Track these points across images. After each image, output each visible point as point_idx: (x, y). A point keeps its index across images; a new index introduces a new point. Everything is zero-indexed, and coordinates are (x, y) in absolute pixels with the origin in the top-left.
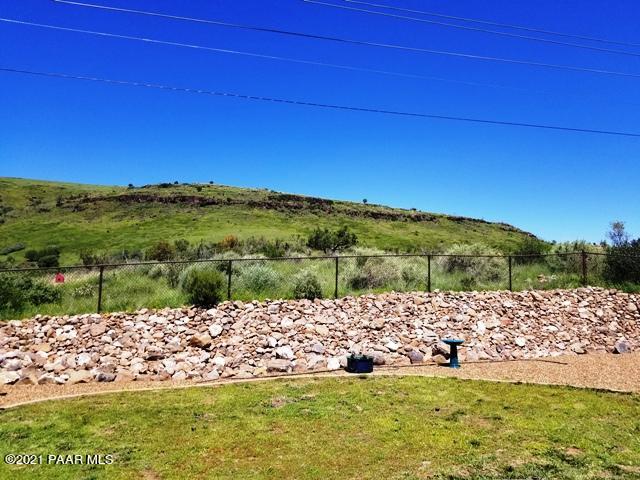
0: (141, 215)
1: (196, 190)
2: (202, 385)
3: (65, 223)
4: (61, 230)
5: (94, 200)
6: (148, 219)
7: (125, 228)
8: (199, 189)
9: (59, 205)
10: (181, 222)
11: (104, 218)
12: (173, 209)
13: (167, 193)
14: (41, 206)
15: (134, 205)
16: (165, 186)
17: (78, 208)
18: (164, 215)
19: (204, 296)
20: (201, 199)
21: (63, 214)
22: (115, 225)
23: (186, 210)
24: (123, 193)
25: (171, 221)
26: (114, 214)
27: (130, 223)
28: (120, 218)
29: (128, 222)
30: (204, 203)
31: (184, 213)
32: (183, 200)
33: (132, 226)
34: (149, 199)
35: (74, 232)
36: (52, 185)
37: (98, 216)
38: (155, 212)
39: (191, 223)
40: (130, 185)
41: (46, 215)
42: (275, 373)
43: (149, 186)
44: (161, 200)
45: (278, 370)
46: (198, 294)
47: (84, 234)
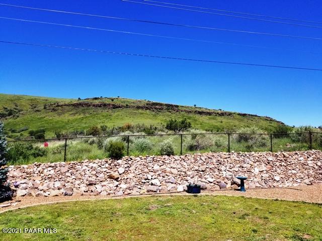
0: (84, 113)
1: (111, 101)
2: (115, 198)
3: (47, 117)
4: (45, 121)
5: (62, 106)
6: (88, 115)
7: (76, 120)
8: (113, 100)
9: (45, 108)
10: (103, 116)
11: (67, 115)
12: (100, 110)
13: (97, 102)
14: (36, 109)
15: (81, 108)
16: (96, 99)
17: (54, 110)
18: (95, 113)
19: (116, 154)
20: (113, 105)
21: (46, 113)
22: (71, 118)
23: (106, 111)
24: (75, 102)
25: (99, 116)
26: (72, 112)
27: (79, 117)
28: (74, 114)
29: (78, 117)
30: (115, 107)
31: (105, 112)
32: (105, 105)
33: (80, 118)
34: (88, 105)
35: (51, 121)
36: (41, 98)
37: (64, 113)
38: (91, 111)
39: (109, 117)
40: (79, 98)
41: (38, 113)
42: (151, 193)
43: (88, 99)
44: (94, 106)
45: (152, 191)
46: (113, 152)
47: (57, 122)
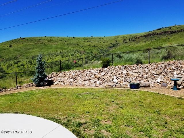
0: (152, 40)
1: (169, 29)
3: (131, 45)
4: (130, 47)
5: (138, 37)
6: (153, 41)
7: (147, 44)
8: (170, 28)
9: (129, 40)
10: (164, 40)
11: (141, 42)
12: (161, 36)
13: (159, 31)
14: (125, 42)
15: (150, 37)
16: (159, 29)
17: (134, 41)
18: (158, 39)
20: (171, 31)
21: (130, 43)
22: (144, 44)
23: (166, 36)
24: (146, 34)
25: (161, 40)
26: (144, 41)
27: (149, 42)
28: (146, 41)
29: (148, 42)
30: (172, 33)
31: (165, 37)
32: (165, 33)
33: (149, 43)
34: (153, 34)
35: (133, 47)
36: (128, 35)
37: (140, 42)
38: (156, 38)
39: (167, 40)
40: (149, 31)
41: (126, 43)
43: (154, 31)
44: (157, 34)
47: (136, 48)
